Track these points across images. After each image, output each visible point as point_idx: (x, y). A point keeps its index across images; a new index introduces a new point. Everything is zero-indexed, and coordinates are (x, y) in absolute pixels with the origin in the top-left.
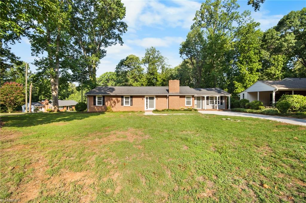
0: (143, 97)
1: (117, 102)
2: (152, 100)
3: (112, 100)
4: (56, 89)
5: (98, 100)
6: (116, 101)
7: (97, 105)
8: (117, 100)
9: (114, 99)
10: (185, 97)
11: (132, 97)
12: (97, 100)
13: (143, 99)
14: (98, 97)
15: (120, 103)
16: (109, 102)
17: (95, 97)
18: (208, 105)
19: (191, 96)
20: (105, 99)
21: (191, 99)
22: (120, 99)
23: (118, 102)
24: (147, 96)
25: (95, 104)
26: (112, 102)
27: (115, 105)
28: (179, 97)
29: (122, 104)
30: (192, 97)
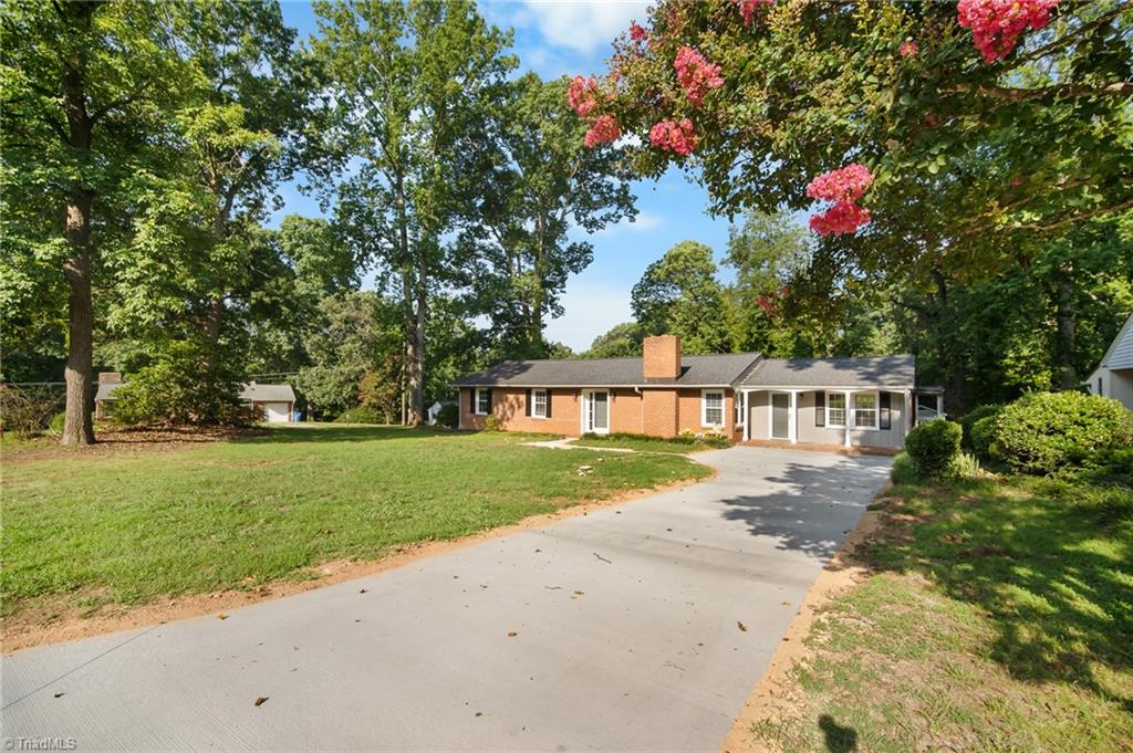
0: (576, 392)
1: (516, 406)
2: (601, 403)
3: (507, 399)
4: (416, 371)
5: (481, 398)
6: (514, 402)
7: (477, 412)
8: (517, 399)
9: (511, 397)
10: (700, 396)
11: (550, 392)
12: (477, 399)
13: (576, 400)
14: (481, 392)
15: (524, 409)
16: (500, 406)
17: (473, 391)
18: (823, 426)
19: (722, 392)
20: (493, 396)
21: (724, 401)
22: (523, 398)
23: (519, 407)
24: (591, 391)
25: (473, 411)
26: (507, 405)
27: (513, 414)
28: (674, 393)
29: (528, 413)
30: (726, 396)
